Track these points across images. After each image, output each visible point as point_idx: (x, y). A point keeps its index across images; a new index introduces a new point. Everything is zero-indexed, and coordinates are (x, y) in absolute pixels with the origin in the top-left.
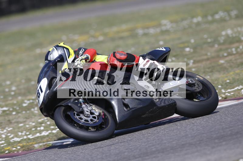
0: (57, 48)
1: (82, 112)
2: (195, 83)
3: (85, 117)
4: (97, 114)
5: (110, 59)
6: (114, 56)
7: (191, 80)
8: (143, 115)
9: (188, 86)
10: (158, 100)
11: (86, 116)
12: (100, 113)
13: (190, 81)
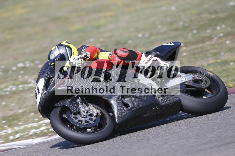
0: (59, 46)
1: (79, 113)
2: (202, 79)
3: (82, 118)
4: (95, 114)
5: (111, 56)
6: (116, 54)
7: (198, 76)
8: (145, 114)
9: (195, 82)
10: (161, 98)
11: (83, 116)
12: (98, 113)
13: (197, 78)
